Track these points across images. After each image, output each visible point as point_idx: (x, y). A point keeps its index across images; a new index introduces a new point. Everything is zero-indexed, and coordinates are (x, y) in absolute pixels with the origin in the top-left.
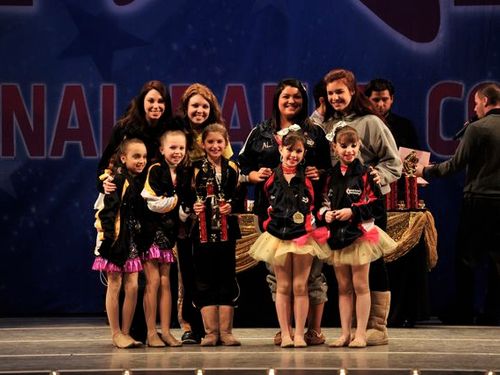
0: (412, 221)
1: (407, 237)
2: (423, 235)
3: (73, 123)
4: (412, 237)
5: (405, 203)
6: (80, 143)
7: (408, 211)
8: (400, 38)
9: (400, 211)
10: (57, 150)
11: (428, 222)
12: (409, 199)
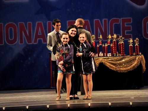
0: (137, 58)
1: (136, 63)
2: (141, 62)
3: (40, 33)
4: (137, 63)
5: (135, 53)
6: (42, 39)
7: (136, 55)
8: (134, 5)
9: (134, 55)
10: (35, 41)
11: (142, 58)
12: (136, 52)
